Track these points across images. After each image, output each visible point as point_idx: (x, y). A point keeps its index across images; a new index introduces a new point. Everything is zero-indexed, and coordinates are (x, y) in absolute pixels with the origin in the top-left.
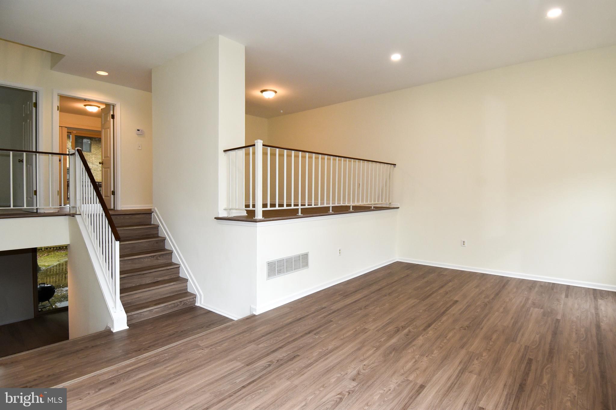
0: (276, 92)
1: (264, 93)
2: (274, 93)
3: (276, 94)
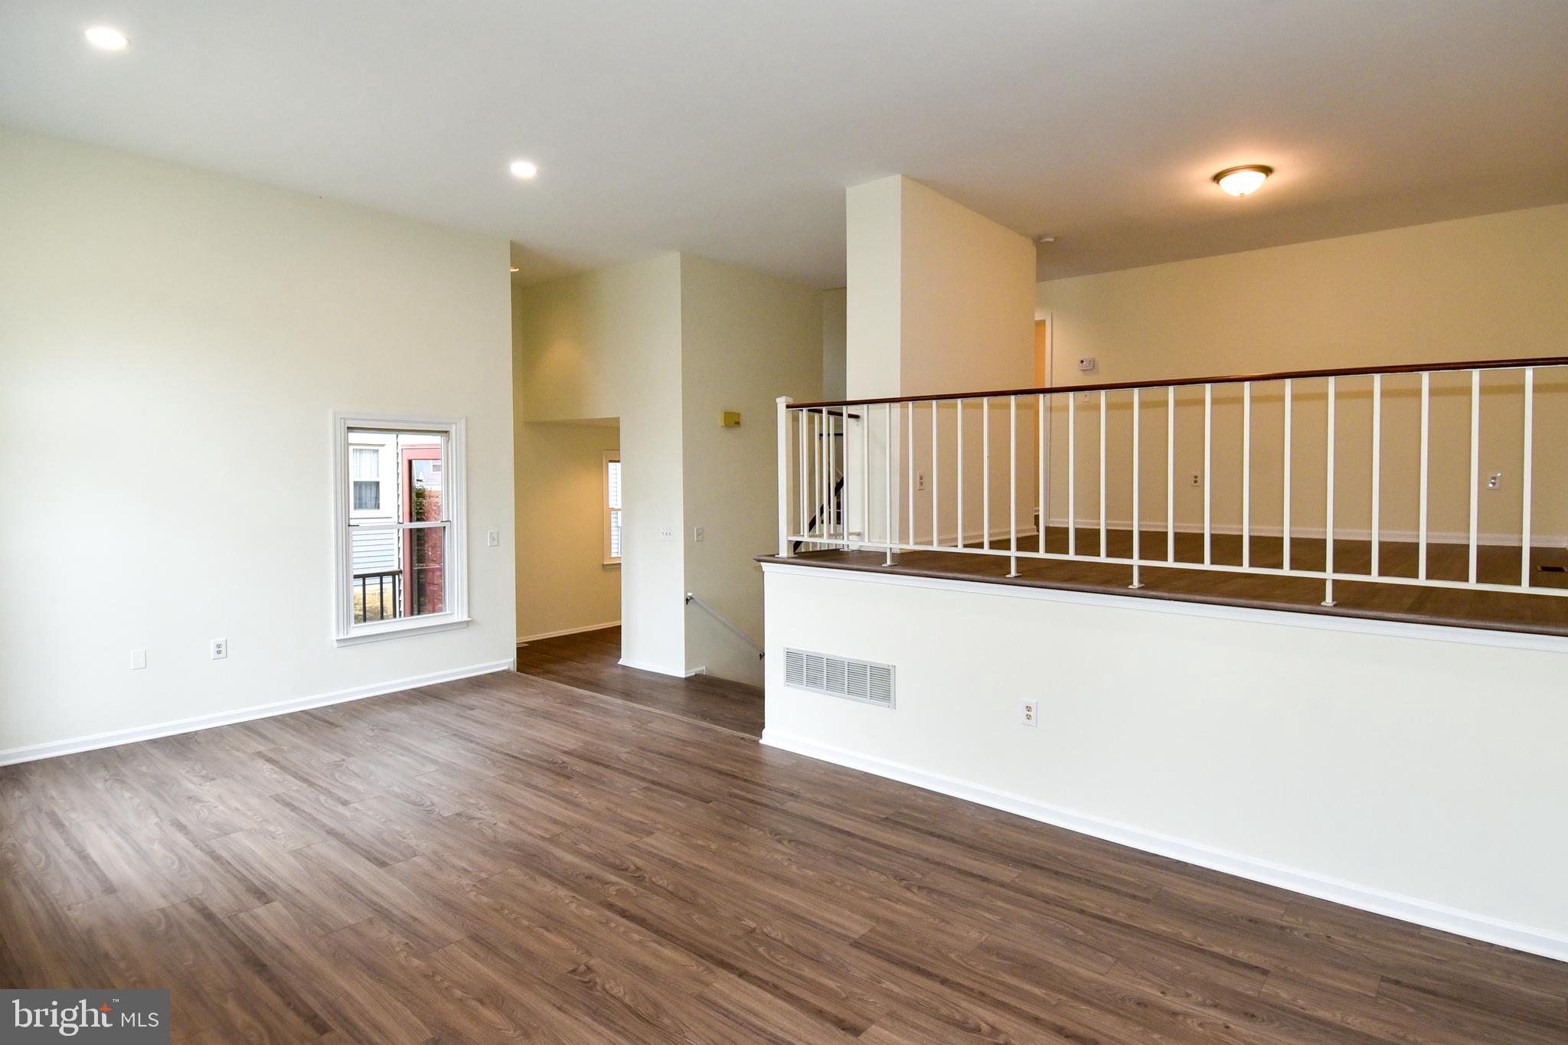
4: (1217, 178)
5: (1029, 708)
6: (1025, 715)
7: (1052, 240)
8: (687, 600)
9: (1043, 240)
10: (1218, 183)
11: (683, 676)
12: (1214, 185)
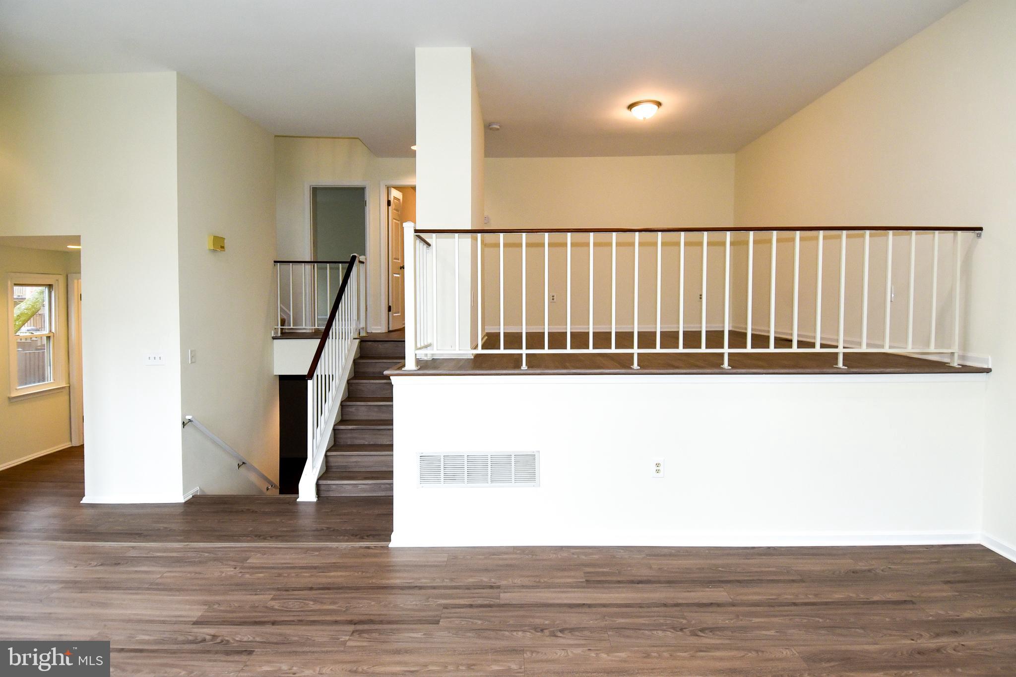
0: (659, 104)
1: (634, 109)
2: (656, 107)
3: (660, 108)
4: (630, 107)
5: (658, 465)
6: (655, 470)
7: (498, 127)
8: (184, 424)
9: (491, 127)
10: (630, 110)
11: (183, 501)
12: (628, 112)
